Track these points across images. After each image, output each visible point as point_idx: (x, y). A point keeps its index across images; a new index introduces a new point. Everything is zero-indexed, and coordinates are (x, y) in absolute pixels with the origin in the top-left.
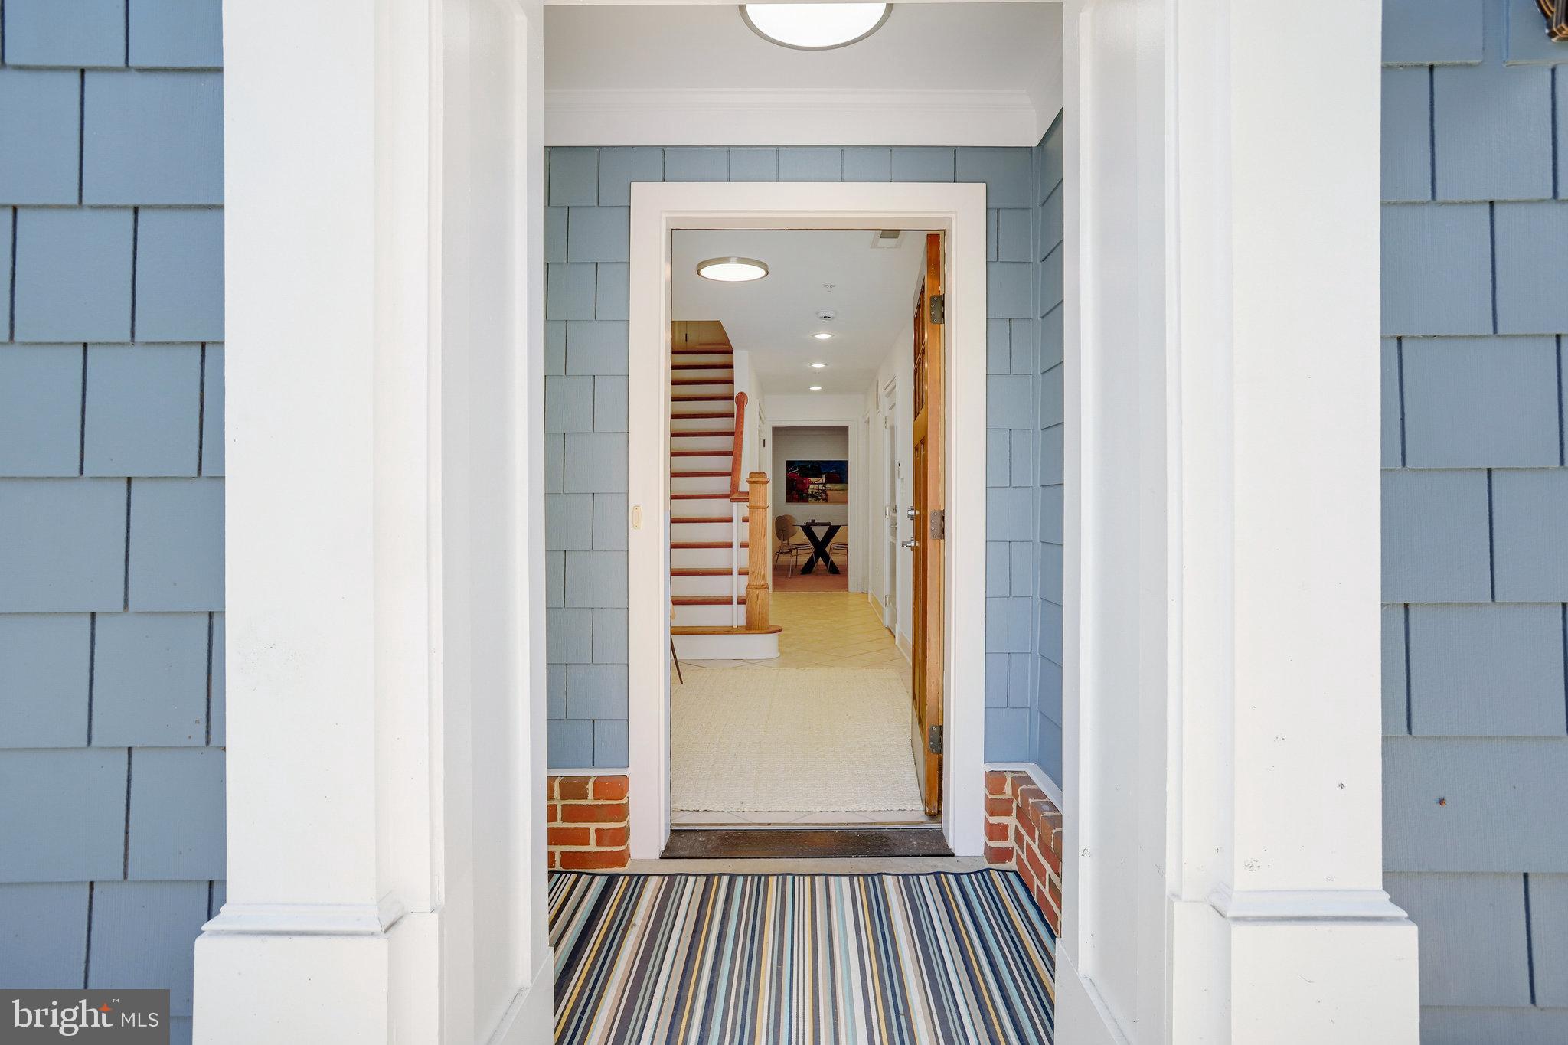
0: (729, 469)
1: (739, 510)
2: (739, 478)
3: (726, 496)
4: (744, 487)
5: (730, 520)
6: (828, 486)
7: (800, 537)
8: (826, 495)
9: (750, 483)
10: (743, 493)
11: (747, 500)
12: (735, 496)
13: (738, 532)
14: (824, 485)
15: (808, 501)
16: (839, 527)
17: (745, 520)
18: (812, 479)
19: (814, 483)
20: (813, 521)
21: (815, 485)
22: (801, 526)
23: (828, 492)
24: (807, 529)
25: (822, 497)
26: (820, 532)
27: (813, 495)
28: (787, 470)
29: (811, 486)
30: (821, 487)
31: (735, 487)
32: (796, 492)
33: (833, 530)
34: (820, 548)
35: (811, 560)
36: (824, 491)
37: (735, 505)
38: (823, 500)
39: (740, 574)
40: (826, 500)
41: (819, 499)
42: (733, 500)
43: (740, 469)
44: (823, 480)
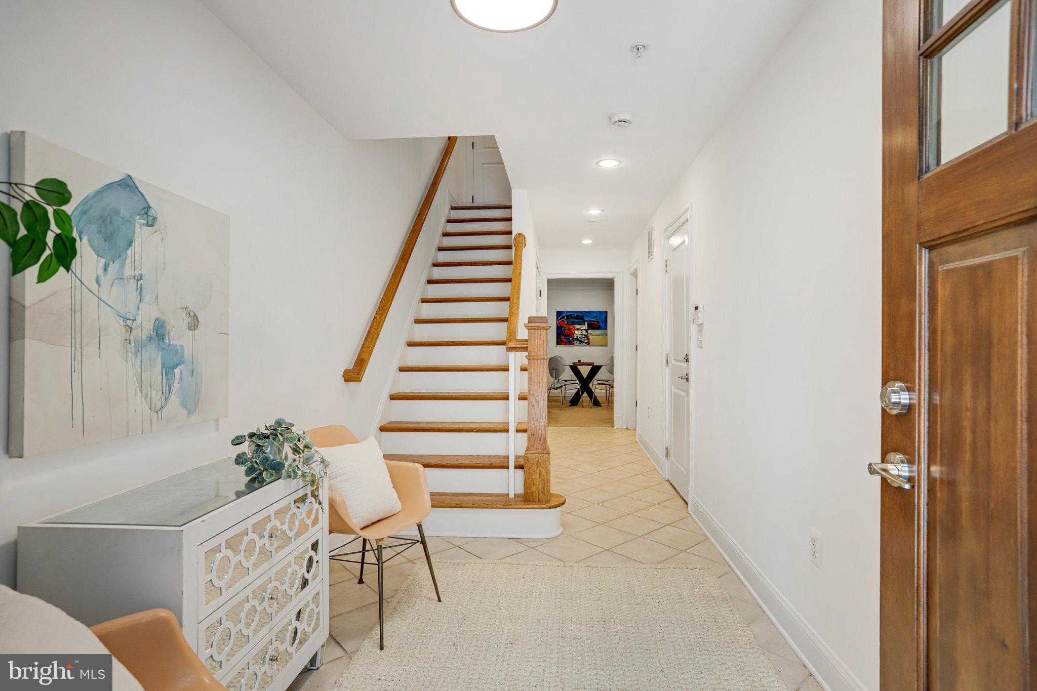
0: (506, 315)
1: (516, 359)
2: (517, 322)
3: (503, 343)
4: (522, 333)
5: (506, 369)
6: (589, 331)
7: (568, 374)
8: (588, 339)
9: (530, 329)
10: (520, 341)
11: (525, 349)
12: (511, 345)
13: (515, 382)
14: (587, 331)
15: (573, 344)
16: (601, 366)
17: (523, 369)
18: (577, 326)
19: (578, 329)
20: (579, 361)
21: (579, 331)
22: (570, 366)
23: (590, 337)
24: (575, 368)
25: (585, 341)
26: (585, 371)
27: (577, 339)
28: (557, 318)
29: (576, 332)
30: (584, 332)
31: (512, 333)
32: (564, 337)
33: (595, 369)
34: (585, 383)
35: (577, 393)
36: (587, 336)
37: (512, 355)
38: (586, 343)
39: (517, 431)
40: (588, 344)
41: (583, 342)
42: (510, 349)
43: (517, 314)
44: (585, 327)
